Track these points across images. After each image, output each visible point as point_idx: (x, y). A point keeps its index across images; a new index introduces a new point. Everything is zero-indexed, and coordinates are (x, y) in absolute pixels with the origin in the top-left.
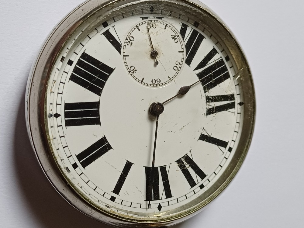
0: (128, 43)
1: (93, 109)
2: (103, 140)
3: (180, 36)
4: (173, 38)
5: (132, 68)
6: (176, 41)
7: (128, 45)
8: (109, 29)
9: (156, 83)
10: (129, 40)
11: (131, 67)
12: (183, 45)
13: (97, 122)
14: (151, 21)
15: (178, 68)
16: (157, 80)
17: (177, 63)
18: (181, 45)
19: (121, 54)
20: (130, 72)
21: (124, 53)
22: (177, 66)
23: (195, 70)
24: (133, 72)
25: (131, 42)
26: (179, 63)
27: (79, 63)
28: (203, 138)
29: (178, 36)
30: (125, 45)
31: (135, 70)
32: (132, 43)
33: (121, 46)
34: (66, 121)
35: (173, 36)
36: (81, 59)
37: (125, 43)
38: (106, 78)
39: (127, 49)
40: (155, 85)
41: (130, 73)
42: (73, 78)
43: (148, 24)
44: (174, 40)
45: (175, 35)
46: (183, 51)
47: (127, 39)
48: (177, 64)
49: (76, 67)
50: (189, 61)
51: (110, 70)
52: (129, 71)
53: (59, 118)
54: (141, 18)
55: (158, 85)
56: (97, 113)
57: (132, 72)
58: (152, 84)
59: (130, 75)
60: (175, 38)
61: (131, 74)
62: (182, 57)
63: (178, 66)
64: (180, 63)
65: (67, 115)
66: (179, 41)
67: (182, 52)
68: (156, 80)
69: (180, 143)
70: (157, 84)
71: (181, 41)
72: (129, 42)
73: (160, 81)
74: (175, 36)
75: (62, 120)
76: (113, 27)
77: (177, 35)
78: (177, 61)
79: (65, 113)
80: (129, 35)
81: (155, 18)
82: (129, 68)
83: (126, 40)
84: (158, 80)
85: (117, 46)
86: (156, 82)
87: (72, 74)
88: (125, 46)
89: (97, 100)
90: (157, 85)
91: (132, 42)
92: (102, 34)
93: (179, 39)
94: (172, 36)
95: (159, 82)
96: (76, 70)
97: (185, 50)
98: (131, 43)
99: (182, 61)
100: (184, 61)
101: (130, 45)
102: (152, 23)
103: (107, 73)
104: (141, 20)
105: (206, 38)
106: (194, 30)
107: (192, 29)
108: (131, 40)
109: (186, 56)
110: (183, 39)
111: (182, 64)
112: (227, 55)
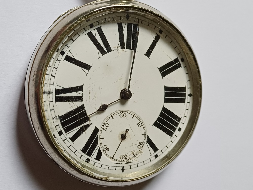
0: (142, 143)
1: (168, 97)
3: (102, 151)
4: (108, 149)
6: (105, 147)
7: (142, 142)
8: (154, 153)
9: (123, 114)
10: (141, 146)
11: (141, 127)
13: (167, 89)
14: (124, 161)
15: (105, 126)
17: (106, 129)
18: (101, 143)
19: (148, 136)
21: (145, 136)
23: (91, 124)
24: (140, 122)
25: (140, 145)
26: (104, 129)
27: (174, 130)
28: (87, 67)
31: (138, 124)
33: (147, 141)
34: (185, 91)
35: (108, 150)
36: (173, 132)
37: (144, 144)
38: (159, 119)
39: (143, 139)
41: (141, 122)
42: (179, 119)
43: (127, 158)
44: (107, 148)
45: (106, 152)
47: (142, 146)
48: (106, 128)
50: (96, 130)
51: (156, 124)
56: (166, 95)
57: (140, 123)
58: (126, 114)
59: (142, 120)
60: (106, 149)
62: (101, 134)
63: (105, 127)
64: (103, 129)
65: (184, 95)
66: (103, 146)
67: (101, 138)
68: (123, 116)
70: (123, 113)
72: (141, 145)
74: (106, 150)
75: (188, 92)
76: (151, 155)
77: (104, 151)
78: (105, 131)
79: (185, 97)
80: (141, 149)
82: (143, 125)
84: (121, 116)
85: (150, 142)
87: (179, 122)
88: (144, 141)
89: (165, 103)
91: (139, 145)
92: (159, 150)
93: (103, 148)
94: (109, 151)
95: (121, 115)
96: (177, 125)
97: (99, 140)
99: (102, 131)
100: (99, 131)
101: (141, 142)
102: (123, 159)
103: (158, 123)
104: (131, 161)
105: (80, 150)
106: (90, 156)
107: (92, 157)
108: (140, 146)
109: (98, 135)
110: (99, 148)
111: (102, 129)
112: (61, 136)
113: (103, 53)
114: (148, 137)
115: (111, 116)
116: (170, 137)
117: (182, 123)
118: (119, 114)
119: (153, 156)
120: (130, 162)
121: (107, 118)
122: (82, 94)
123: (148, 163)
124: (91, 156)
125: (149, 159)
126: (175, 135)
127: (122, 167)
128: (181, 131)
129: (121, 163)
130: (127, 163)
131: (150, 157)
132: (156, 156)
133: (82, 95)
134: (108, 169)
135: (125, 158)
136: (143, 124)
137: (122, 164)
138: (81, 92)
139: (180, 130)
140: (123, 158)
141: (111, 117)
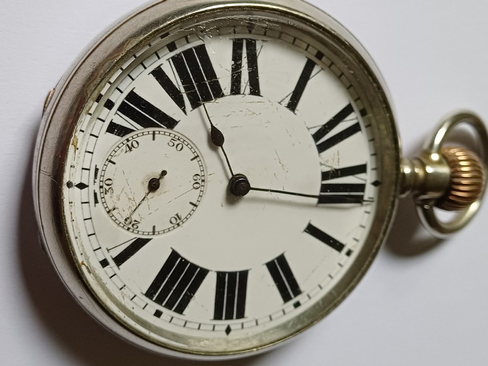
0: (135, 227)
1: (226, 280)
2: (271, 266)
3: (128, 136)
4: (130, 149)
5: (174, 221)
6: (135, 144)
7: (137, 228)
8: (112, 258)
9: (200, 182)
10: (130, 226)
11: (171, 222)
12: (143, 131)
13: (244, 275)
14: (101, 187)
15: (179, 143)
16: (195, 180)
17: (172, 144)
18: (143, 135)
19: (150, 239)
20: (178, 225)
21: (150, 234)
22: (176, 144)
23: (186, 113)
24: (180, 219)
25: (133, 223)
26: (172, 141)
27: (159, 301)
28: (292, 105)
29: (128, 140)
30: (137, 232)
31: (176, 217)
32: (135, 221)
33: (139, 239)
34: (237, 318)
35: (128, 149)
36: (154, 299)
37: (135, 231)
38: (185, 262)
39: (144, 229)
40: (203, 183)
42: (180, 310)
43: (106, 193)
44: (133, 149)
45: (125, 145)
46: (152, 133)
47: (128, 229)
48: (174, 145)
49: (165, 306)
50: (170, 123)
51: (174, 255)
52: (176, 226)
53: (232, 327)
54: (96, 204)
55: (203, 178)
56: (232, 275)
57: (179, 221)
58: (200, 188)
59: (184, 225)
60: (130, 145)
61: (181, 223)
62: (163, 135)
64: (172, 139)
65: (229, 317)
66: (137, 139)
67: (154, 134)
68: (195, 182)
69: (294, 145)
70: (201, 180)
71: (136, 136)
72: (133, 225)
73: (197, 175)
74: (128, 145)
75: (235, 323)
76: (108, 250)
77: (126, 141)
78: (168, 144)
79: (226, 318)
80: (122, 226)
81: (96, 180)
82: (173, 227)
83: (130, 230)
84: (195, 178)
85: (139, 244)
86: (198, 181)
87: (175, 311)
88: (140, 233)
89: (215, 275)
90: (203, 181)
91: (133, 220)
92: (119, 268)
93: (133, 138)
94: (126, 152)
96: (169, 306)
97: (151, 130)
98: (135, 223)
99: (169, 136)
100: (170, 131)
101: (138, 225)
102: (105, 186)
103: (177, 260)
104: (100, 205)
105: (134, 88)
106: (119, 109)
107: (116, 113)
108: (130, 223)
109: (161, 127)
110: (133, 131)
111: (173, 136)
112: (166, 47)
113: (317, 136)
114: (148, 240)
115: (198, 156)
116: (145, 292)
117: (172, 318)
118: (199, 173)
119: (104, 255)
120: (96, 201)
121: (194, 148)
122: (243, 94)
123: (91, 245)
124: (118, 112)
125: (99, 245)
126: (147, 304)
127: (87, 184)
128: (155, 318)
129: (97, 181)
130: (95, 194)
131: (104, 249)
132: (104, 263)
133: (242, 92)
134: (86, 152)
135: (107, 190)
136: (175, 227)
137: (95, 182)
138: (248, 91)
139: (158, 314)
140: (108, 185)
141: (196, 155)
